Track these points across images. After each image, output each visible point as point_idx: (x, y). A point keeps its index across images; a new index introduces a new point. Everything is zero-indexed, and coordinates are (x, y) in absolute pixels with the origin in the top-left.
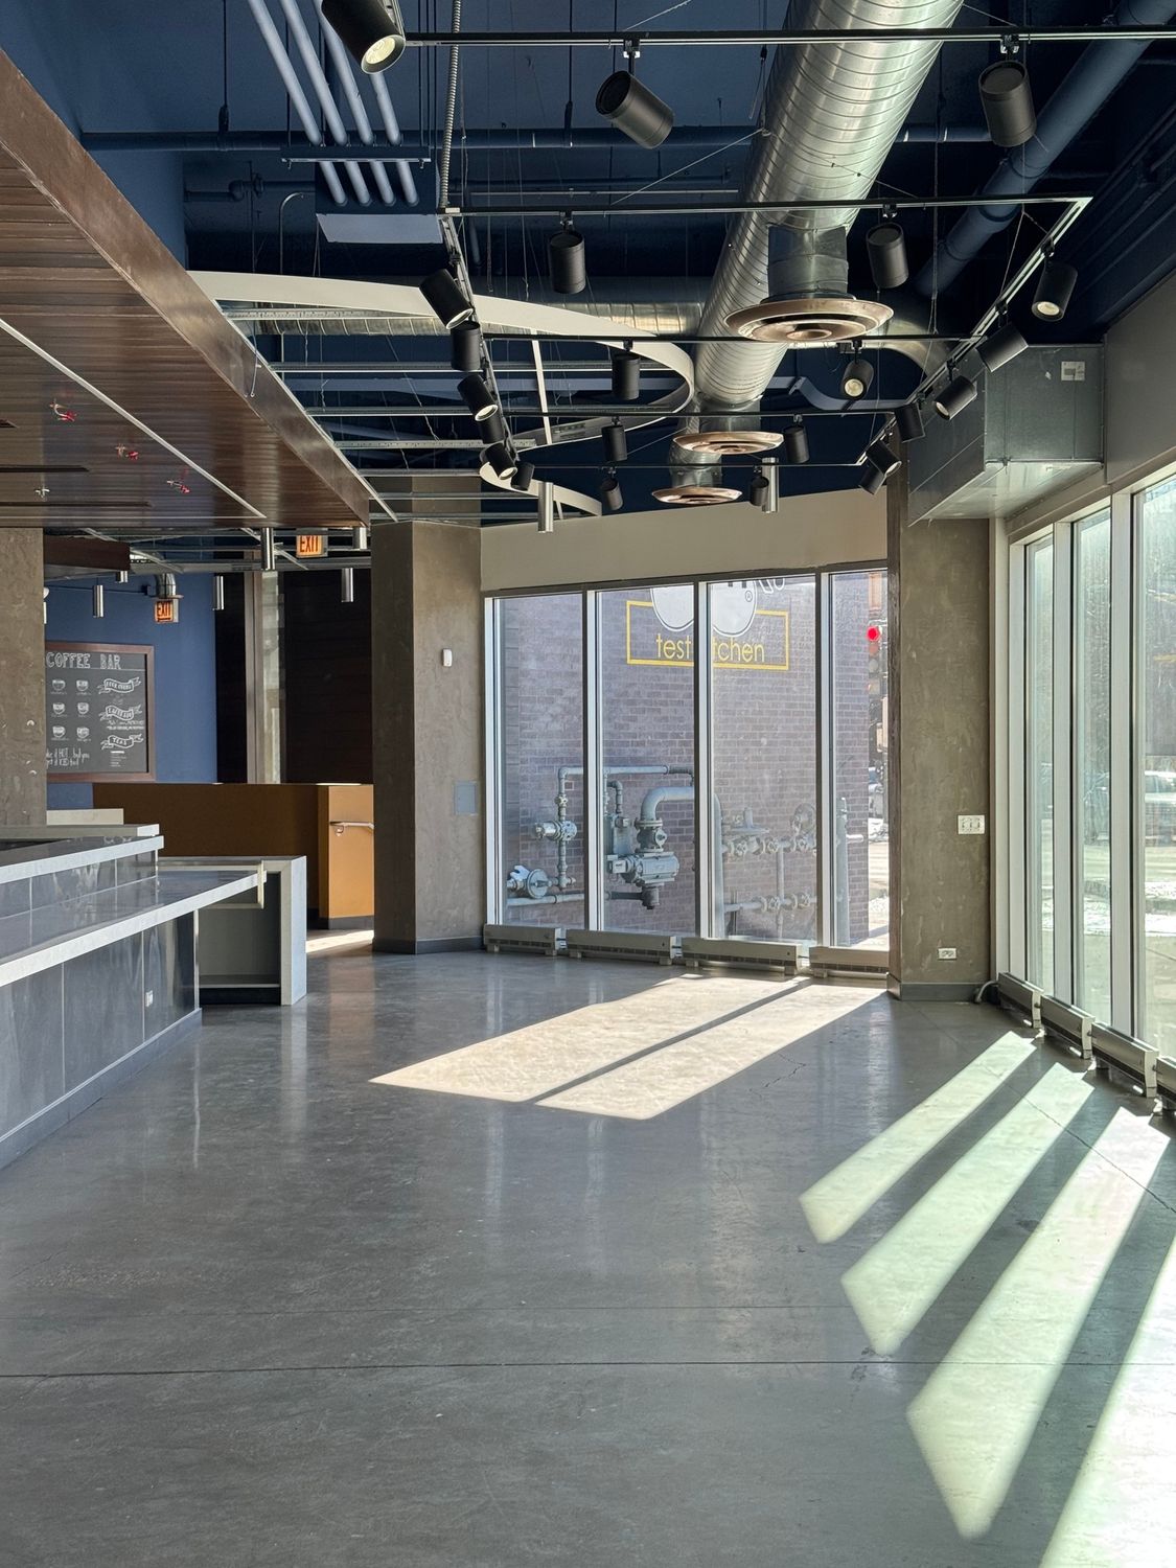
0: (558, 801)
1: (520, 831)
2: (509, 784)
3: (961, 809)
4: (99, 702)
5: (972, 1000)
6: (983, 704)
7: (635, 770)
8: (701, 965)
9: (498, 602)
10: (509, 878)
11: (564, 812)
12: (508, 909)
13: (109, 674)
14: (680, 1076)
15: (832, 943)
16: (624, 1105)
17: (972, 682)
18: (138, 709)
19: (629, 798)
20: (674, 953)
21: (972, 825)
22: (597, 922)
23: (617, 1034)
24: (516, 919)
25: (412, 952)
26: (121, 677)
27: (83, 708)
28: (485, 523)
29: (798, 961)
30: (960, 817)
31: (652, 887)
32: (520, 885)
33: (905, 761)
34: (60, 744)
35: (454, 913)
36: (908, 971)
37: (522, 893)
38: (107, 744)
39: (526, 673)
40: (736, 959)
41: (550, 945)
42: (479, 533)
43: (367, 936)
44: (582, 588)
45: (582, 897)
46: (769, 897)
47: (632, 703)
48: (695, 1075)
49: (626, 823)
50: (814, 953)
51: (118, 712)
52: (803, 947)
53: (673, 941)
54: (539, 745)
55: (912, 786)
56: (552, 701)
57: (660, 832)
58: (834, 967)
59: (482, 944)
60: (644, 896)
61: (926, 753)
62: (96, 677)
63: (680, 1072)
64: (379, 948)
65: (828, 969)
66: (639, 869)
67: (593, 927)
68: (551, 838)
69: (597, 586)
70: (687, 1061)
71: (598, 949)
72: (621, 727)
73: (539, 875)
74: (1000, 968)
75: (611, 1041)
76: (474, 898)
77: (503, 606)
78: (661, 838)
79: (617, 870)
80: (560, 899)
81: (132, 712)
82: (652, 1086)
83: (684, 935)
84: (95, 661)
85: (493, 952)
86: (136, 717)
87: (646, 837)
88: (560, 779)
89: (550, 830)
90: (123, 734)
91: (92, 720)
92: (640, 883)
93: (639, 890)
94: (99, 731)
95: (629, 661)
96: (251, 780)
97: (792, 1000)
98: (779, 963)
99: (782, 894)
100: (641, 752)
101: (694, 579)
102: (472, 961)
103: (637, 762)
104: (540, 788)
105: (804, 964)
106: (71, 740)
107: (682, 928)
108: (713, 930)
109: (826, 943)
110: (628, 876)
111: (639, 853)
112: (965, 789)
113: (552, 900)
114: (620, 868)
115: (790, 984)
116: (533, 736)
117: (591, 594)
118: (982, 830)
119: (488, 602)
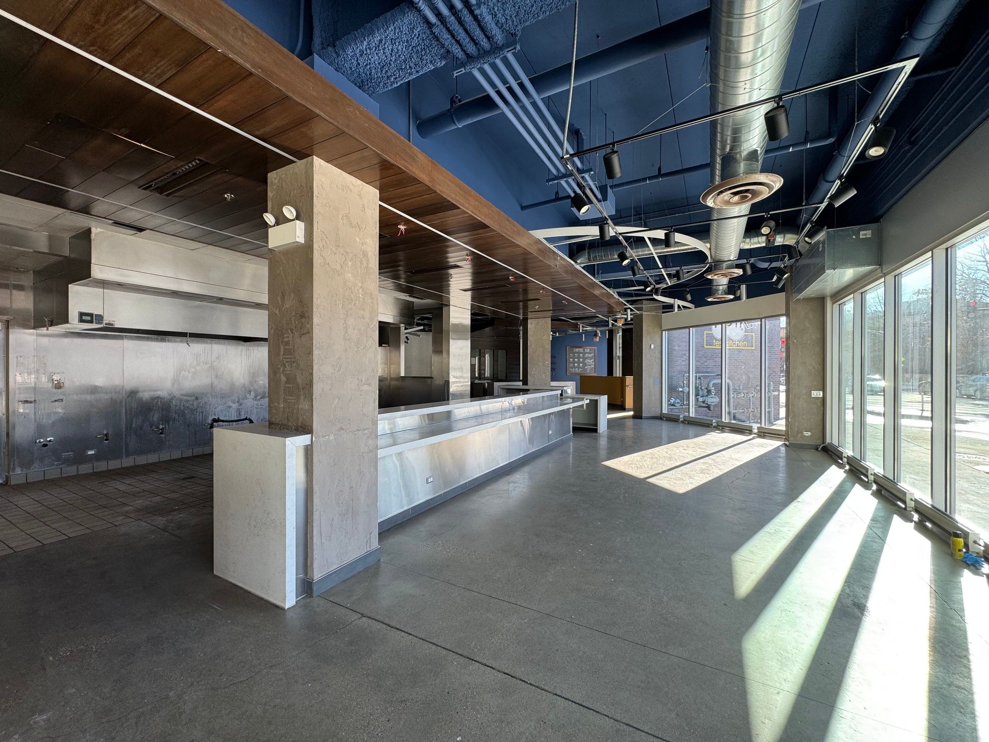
0: (683, 382)
1: (672, 389)
2: (670, 378)
3: (813, 389)
4: (585, 359)
5: (817, 449)
6: (822, 356)
7: (706, 374)
8: (722, 428)
9: (667, 332)
10: (669, 401)
11: (685, 385)
12: (668, 409)
13: (587, 353)
14: (702, 473)
15: (765, 426)
16: (677, 485)
17: (818, 349)
18: (593, 360)
19: (704, 382)
20: (714, 424)
21: (819, 394)
22: (692, 414)
23: (687, 452)
24: (671, 411)
25: (642, 419)
26: (590, 353)
27: (581, 360)
28: (663, 313)
29: (753, 430)
30: (812, 392)
31: (711, 405)
32: (672, 403)
33: (792, 374)
34: (576, 367)
35: (653, 409)
36: (792, 439)
37: (673, 405)
38: (586, 367)
39: (675, 350)
40: (733, 428)
41: (679, 419)
42: (661, 315)
43: (631, 413)
44: (689, 327)
45: (688, 407)
46: (747, 409)
47: (706, 357)
48: (707, 473)
49: (703, 388)
50: (758, 428)
51: (589, 361)
52: (755, 427)
53: (714, 421)
54: (678, 368)
55: (794, 381)
56: (682, 357)
57: (713, 391)
58: (765, 433)
59: (661, 418)
60: (708, 407)
61: (799, 371)
62: (584, 353)
63: (702, 471)
64: (634, 417)
65: (763, 434)
66: (706, 400)
67: (691, 415)
68: (681, 391)
69: (692, 327)
70: (706, 467)
71: (692, 421)
72: (703, 363)
73: (678, 401)
74: (828, 440)
75: (683, 455)
76: (660, 406)
77: (668, 334)
78: (713, 392)
79: (700, 400)
80: (684, 407)
81: (591, 361)
82: (690, 477)
83: (717, 420)
84: (584, 350)
85: (664, 420)
86: (593, 362)
87: (709, 392)
88: (684, 376)
89: (681, 389)
90: (590, 365)
91: (583, 362)
92: (707, 404)
93: (707, 405)
94: (585, 365)
95: (705, 347)
96: (614, 376)
97: (750, 444)
98: (747, 430)
99: (751, 408)
100: (709, 370)
101: (721, 323)
102: (658, 422)
103: (707, 372)
104: (678, 378)
105: (756, 431)
106: (579, 367)
107: (717, 417)
108: (725, 419)
109: (763, 426)
110: (703, 402)
111: (707, 396)
112: (815, 383)
113: (682, 407)
114: (701, 399)
115: (750, 437)
116: (677, 366)
117: (691, 329)
118: (821, 396)
119: (664, 332)
